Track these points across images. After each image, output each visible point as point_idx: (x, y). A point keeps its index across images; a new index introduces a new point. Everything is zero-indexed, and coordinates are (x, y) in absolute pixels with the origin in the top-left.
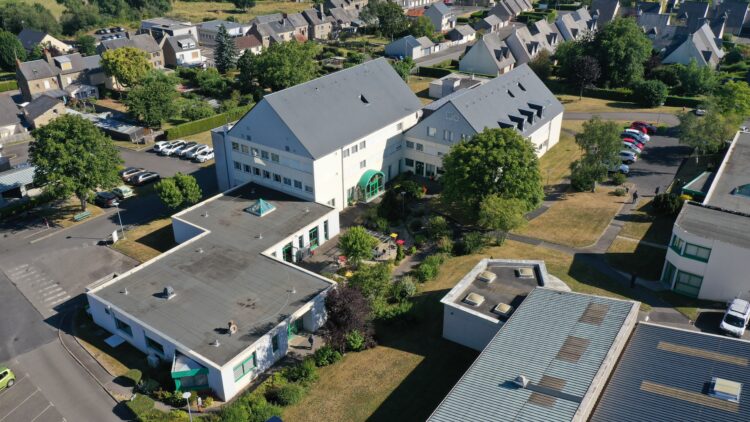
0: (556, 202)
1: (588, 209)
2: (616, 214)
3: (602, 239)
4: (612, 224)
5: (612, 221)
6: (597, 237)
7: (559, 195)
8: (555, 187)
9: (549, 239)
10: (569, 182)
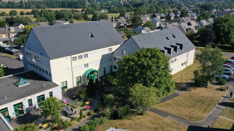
0: (184, 92)
1: (202, 97)
2: (220, 102)
3: (209, 117)
4: (217, 108)
5: (217, 106)
6: (206, 115)
7: (187, 88)
8: (186, 84)
9: (174, 114)
10: (194, 82)
